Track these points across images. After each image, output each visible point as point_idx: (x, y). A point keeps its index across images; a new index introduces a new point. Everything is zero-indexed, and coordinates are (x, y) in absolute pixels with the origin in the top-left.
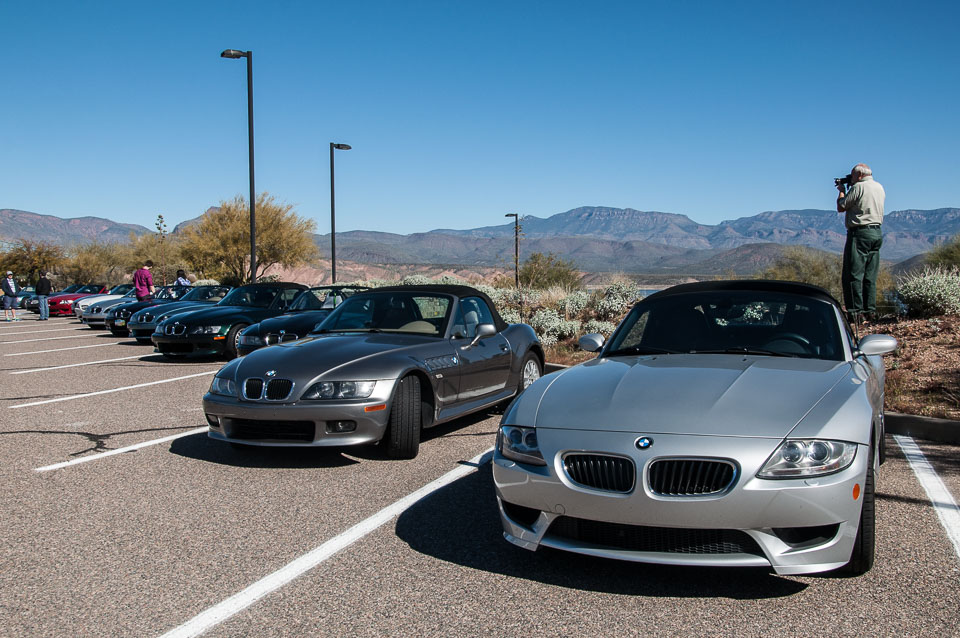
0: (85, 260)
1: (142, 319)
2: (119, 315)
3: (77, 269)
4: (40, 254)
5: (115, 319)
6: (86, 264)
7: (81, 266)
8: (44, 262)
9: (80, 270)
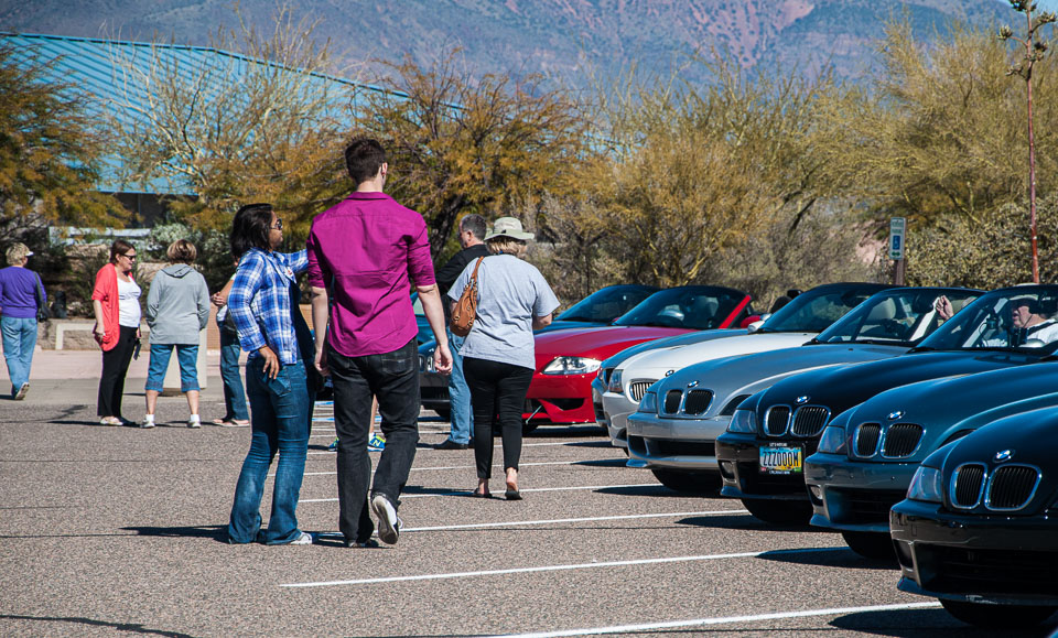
0: (678, 166)
1: (868, 443)
2: (778, 422)
3: (637, 214)
4: (479, 136)
5: (762, 440)
6: (682, 187)
7: (660, 197)
8: (498, 179)
9: (653, 216)
